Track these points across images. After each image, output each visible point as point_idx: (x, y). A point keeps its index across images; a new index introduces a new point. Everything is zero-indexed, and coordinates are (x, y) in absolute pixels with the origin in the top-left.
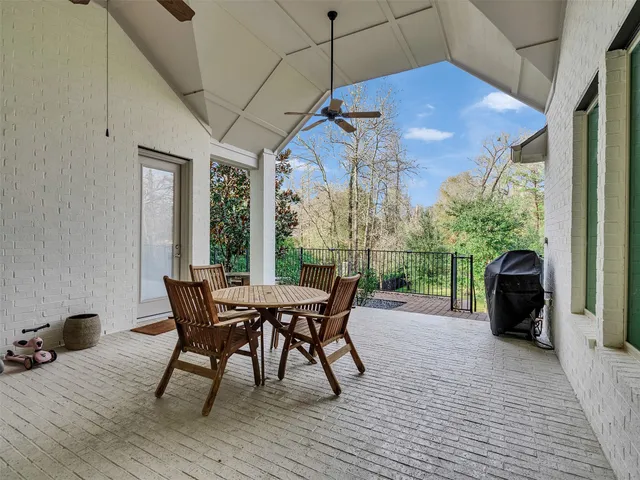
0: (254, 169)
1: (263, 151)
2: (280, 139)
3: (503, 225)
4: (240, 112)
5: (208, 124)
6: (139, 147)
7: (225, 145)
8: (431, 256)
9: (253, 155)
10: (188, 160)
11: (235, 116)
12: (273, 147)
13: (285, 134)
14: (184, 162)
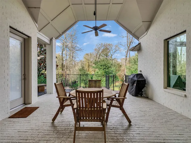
0: (49, 44)
1: (53, 38)
2: (59, 34)
3: (107, 67)
4: (50, 21)
5: (37, 23)
6: (10, 27)
7: (41, 33)
8: (85, 75)
9: (49, 39)
10: (29, 37)
11: (48, 22)
12: (56, 37)
13: (61, 33)
14: (27, 37)
